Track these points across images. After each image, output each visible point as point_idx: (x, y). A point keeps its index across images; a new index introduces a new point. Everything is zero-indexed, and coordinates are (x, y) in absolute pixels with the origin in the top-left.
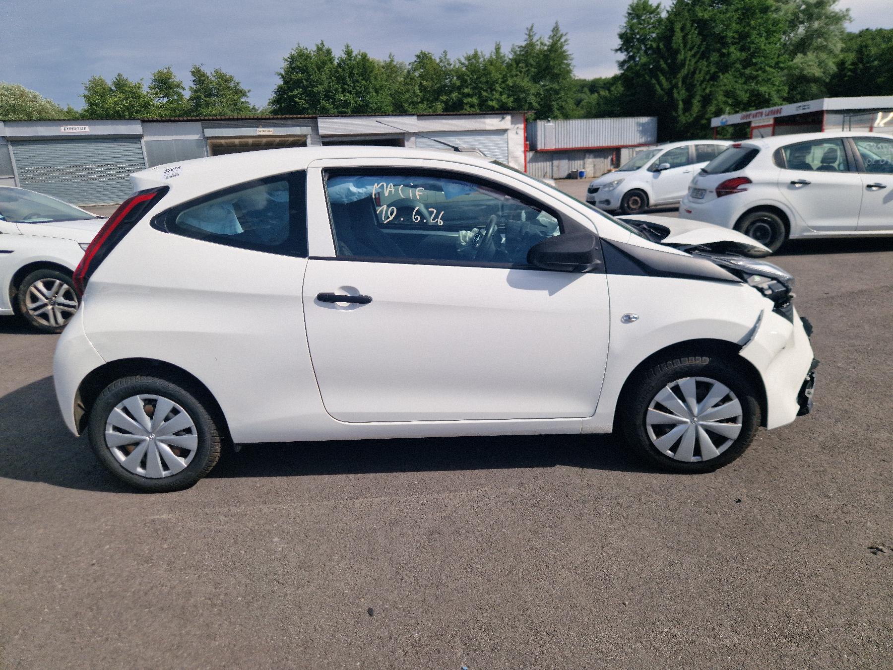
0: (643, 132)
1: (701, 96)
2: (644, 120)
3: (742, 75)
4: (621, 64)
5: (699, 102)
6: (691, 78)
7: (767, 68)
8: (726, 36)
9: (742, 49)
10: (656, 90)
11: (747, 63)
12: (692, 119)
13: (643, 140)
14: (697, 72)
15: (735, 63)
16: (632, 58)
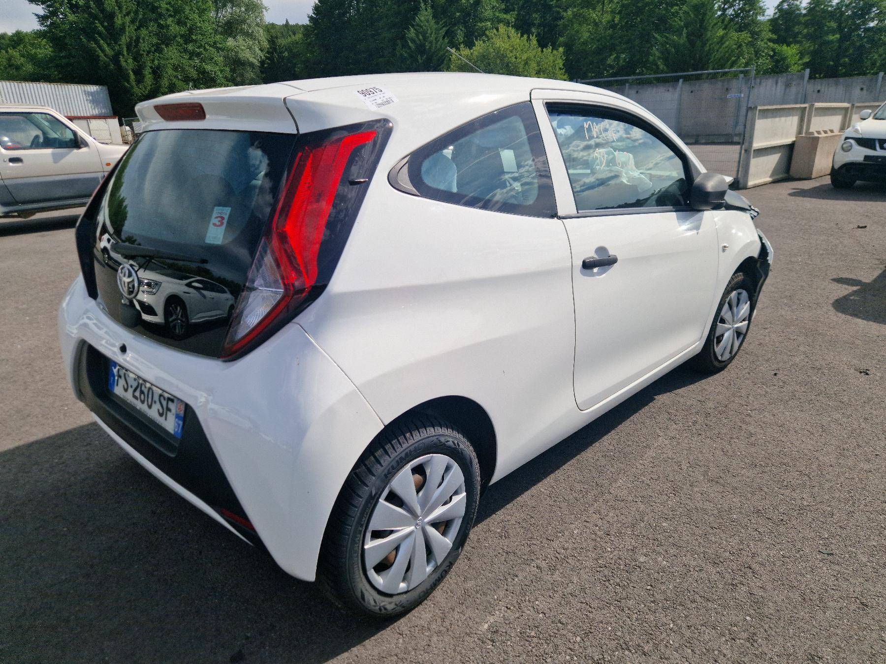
0: (95, 102)
1: (151, 67)
2: (93, 88)
3: (185, 50)
4: (42, 19)
5: (150, 73)
6: (136, 46)
7: (207, 47)
8: (160, 7)
9: (179, 23)
10: (98, 56)
11: (187, 39)
12: (147, 92)
13: (96, 112)
14: (141, 41)
15: (175, 37)
16: (54, 14)
